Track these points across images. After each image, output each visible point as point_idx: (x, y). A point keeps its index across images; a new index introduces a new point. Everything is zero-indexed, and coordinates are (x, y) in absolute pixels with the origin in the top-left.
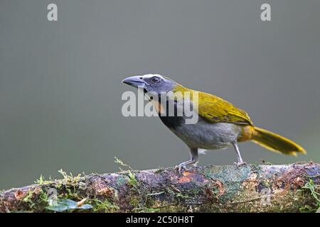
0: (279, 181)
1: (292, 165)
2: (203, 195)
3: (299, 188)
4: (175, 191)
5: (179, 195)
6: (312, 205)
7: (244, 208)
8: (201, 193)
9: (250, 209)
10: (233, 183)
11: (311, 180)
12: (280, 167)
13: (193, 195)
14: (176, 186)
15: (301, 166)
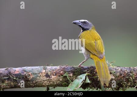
0: (54, 73)
1: (59, 66)
2: (24, 78)
3: (62, 75)
4: (13, 77)
5: (14, 78)
6: (67, 82)
7: (40, 83)
8: (23, 78)
9: (43, 84)
10: (36, 74)
11: (67, 73)
12: (54, 67)
13: (20, 78)
14: (13, 75)
15: (63, 67)
